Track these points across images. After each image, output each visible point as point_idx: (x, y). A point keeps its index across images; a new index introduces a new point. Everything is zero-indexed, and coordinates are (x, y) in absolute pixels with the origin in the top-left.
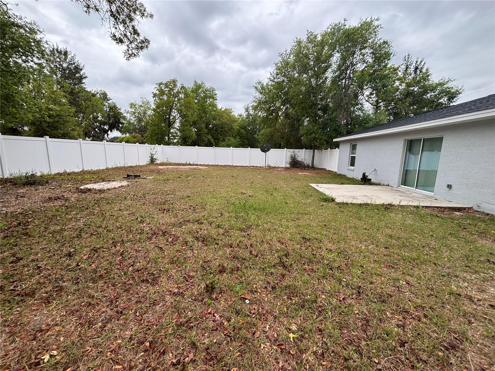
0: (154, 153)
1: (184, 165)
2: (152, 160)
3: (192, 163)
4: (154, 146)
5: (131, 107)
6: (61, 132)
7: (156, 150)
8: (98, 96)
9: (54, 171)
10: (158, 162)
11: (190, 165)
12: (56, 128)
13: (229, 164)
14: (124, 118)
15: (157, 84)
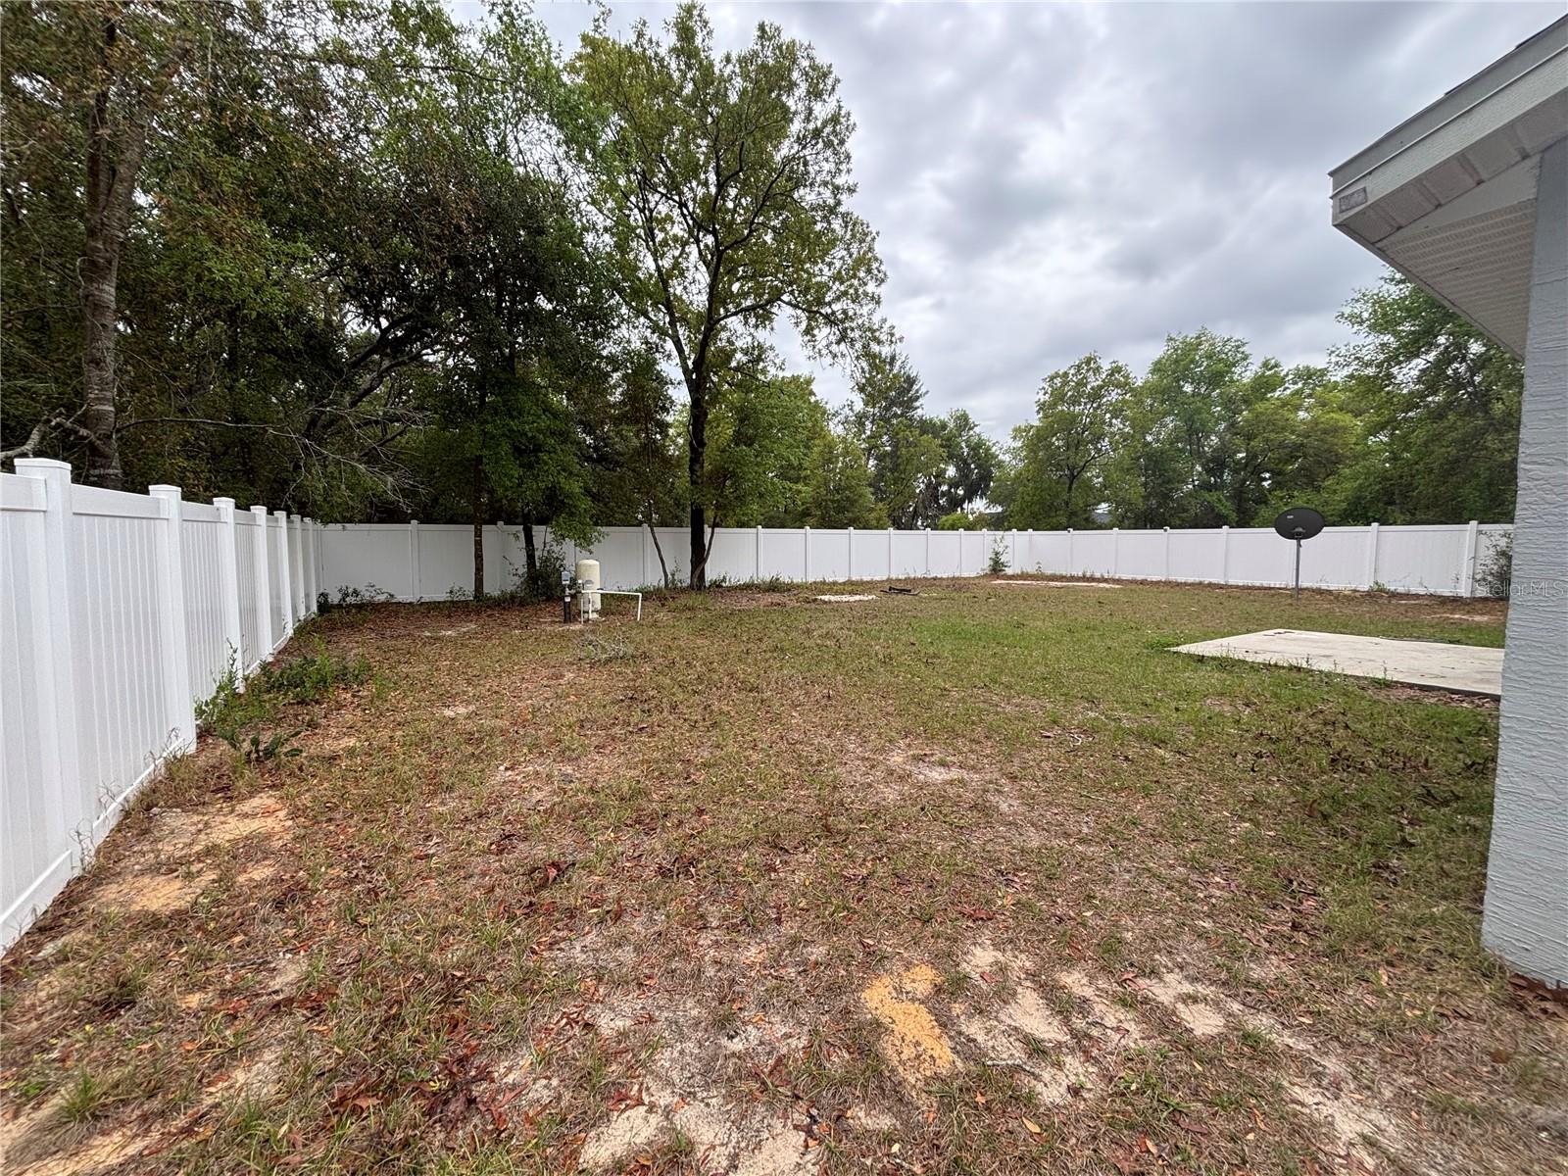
0: (1001, 550)
1: (1078, 579)
2: (997, 568)
3: (1098, 575)
4: (1001, 533)
5: (1014, 438)
6: (850, 515)
7: (1005, 543)
8: (951, 425)
9: (811, 580)
10: (1009, 571)
11: (1092, 579)
12: (841, 510)
13: (1214, 581)
14: (1000, 465)
15: (1044, 380)
